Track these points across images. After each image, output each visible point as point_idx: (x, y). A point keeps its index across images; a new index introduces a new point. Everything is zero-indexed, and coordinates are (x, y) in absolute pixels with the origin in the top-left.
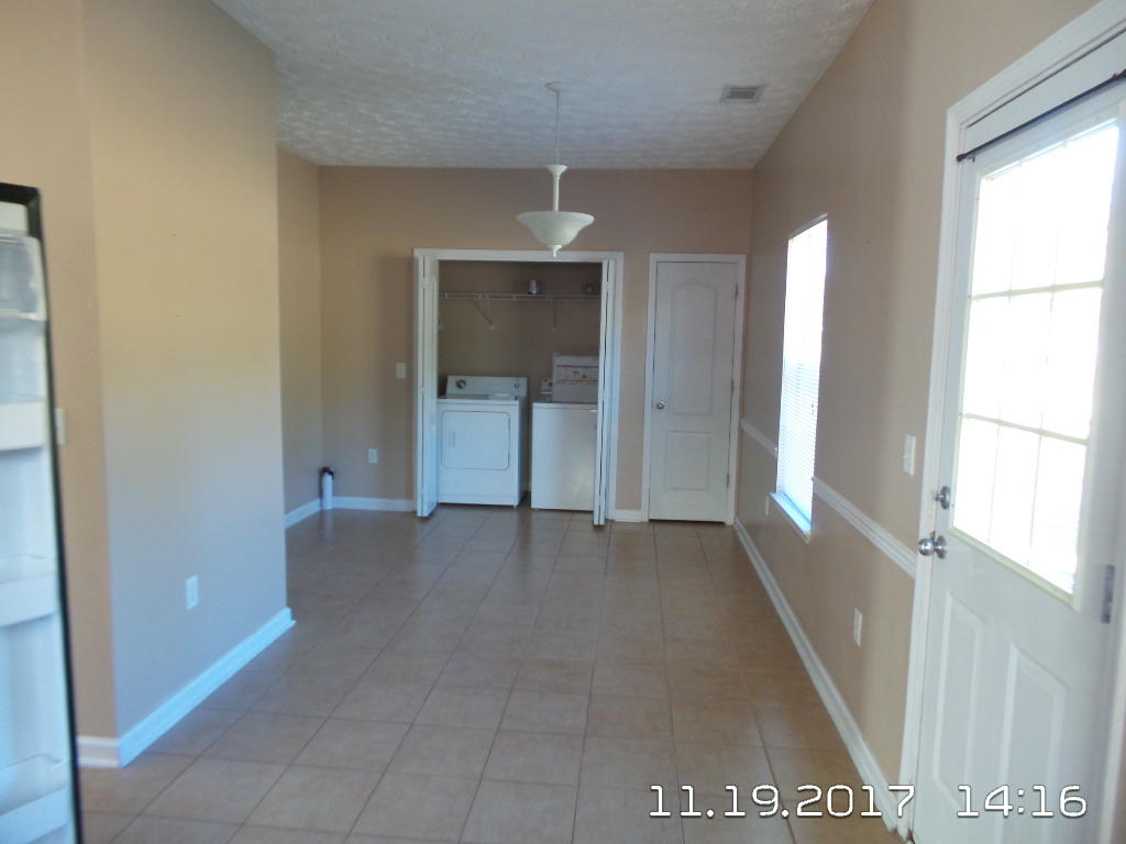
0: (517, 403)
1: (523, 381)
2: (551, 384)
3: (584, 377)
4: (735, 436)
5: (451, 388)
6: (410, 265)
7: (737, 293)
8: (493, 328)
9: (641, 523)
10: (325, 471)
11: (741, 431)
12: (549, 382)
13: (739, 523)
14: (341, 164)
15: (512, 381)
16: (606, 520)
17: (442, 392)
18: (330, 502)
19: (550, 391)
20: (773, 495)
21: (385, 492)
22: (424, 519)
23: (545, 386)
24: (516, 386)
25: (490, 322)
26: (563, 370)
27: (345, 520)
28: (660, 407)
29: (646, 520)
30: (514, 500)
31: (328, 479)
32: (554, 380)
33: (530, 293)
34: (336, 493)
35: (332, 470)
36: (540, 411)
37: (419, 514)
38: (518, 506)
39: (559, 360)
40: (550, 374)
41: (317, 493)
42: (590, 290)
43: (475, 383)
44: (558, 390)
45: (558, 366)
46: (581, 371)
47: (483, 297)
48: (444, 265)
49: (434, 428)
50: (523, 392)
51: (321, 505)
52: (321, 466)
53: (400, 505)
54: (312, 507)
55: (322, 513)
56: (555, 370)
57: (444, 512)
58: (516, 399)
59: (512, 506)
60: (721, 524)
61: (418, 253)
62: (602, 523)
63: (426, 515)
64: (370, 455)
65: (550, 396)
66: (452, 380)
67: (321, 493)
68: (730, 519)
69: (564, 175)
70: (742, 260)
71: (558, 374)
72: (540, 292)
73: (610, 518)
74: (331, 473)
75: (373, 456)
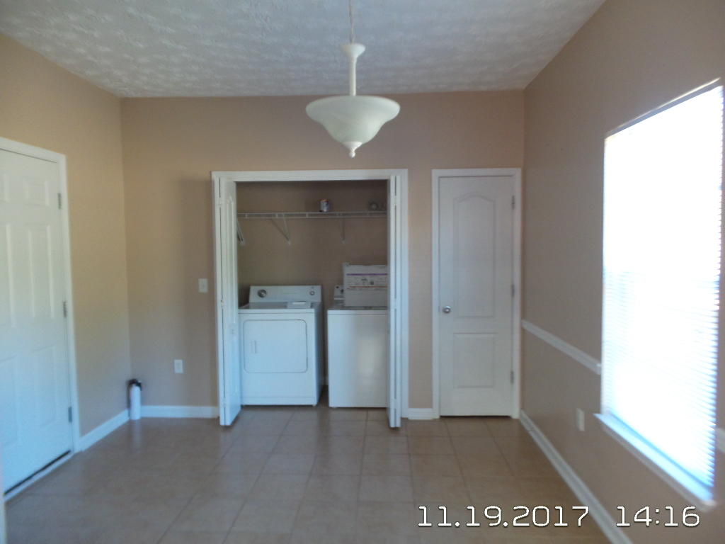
0: (313, 310)
1: (317, 289)
2: (342, 291)
3: (372, 283)
4: (517, 336)
5: (253, 298)
6: (208, 187)
7: (513, 204)
8: (289, 243)
9: (434, 420)
10: (133, 382)
11: (523, 331)
12: (340, 288)
13: (525, 416)
14: (139, 95)
15: (308, 288)
16: (402, 419)
17: (244, 302)
18: (138, 412)
19: (342, 297)
20: (598, 415)
21: (192, 400)
22: (226, 428)
23: (337, 292)
24: (312, 294)
25: (287, 238)
26: (352, 278)
27: (152, 429)
28: (446, 311)
29: (437, 417)
30: (313, 401)
31: (136, 390)
32: (346, 286)
33: (321, 211)
34: (144, 401)
35: (139, 381)
36: (336, 318)
37: (222, 423)
38: (317, 405)
39: (348, 270)
40: (341, 282)
41: (126, 405)
42: (374, 206)
43: (274, 293)
44: (349, 297)
45: (348, 275)
46: (369, 278)
47: (280, 215)
48: (240, 185)
49: (235, 338)
50: (317, 299)
51: (129, 415)
52: (130, 378)
53: (206, 412)
54: (121, 419)
55: (130, 424)
56: (346, 278)
57: (250, 415)
58: (312, 307)
59: (310, 406)
60: (507, 418)
61: (216, 176)
62: (398, 425)
63: (228, 423)
64: (176, 366)
65: (342, 302)
66: (254, 291)
67: (129, 404)
68: (515, 413)
69: (361, 59)
70: (517, 173)
71: (348, 281)
72: (330, 209)
73: (404, 416)
74: (139, 385)
75: (179, 367)
